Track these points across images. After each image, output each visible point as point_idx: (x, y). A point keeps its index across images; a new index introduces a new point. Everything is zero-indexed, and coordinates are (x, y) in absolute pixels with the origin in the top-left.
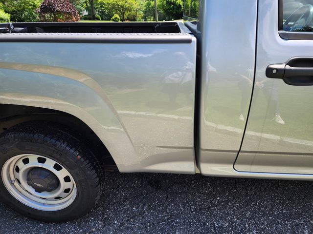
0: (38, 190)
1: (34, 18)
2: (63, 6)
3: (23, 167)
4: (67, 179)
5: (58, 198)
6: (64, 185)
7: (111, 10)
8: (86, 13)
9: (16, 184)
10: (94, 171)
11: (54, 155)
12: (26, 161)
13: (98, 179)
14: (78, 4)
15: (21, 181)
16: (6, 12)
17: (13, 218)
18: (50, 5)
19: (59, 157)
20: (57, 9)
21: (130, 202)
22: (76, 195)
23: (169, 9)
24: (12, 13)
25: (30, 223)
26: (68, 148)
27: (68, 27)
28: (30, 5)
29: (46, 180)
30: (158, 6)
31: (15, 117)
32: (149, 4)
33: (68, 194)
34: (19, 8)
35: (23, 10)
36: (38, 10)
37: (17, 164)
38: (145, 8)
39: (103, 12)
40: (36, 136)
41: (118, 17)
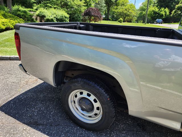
0: (83, 109)
1: (79, 17)
2: (95, 13)
3: (79, 96)
4: (98, 109)
5: (90, 117)
6: (95, 111)
7: (117, 16)
8: (104, 16)
9: (73, 103)
10: (114, 109)
11: (97, 94)
12: (81, 93)
13: (115, 114)
14: (101, 12)
15: (76, 102)
16: (68, 14)
17: (66, 119)
18: (89, 12)
19: (99, 96)
20: (92, 14)
21: (126, 132)
22: (100, 118)
23: (155, 16)
24: (70, 14)
25: (73, 125)
26: (104, 93)
27: (106, 26)
28: (79, 11)
29: (88, 105)
30: (148, 14)
31: (79, 70)
32: (142, 13)
33: (96, 116)
34: (73, 12)
35: (75, 14)
36: (83, 14)
37: (77, 94)
38: (139, 15)
39: (113, 16)
40: (91, 83)
41: (122, 20)
